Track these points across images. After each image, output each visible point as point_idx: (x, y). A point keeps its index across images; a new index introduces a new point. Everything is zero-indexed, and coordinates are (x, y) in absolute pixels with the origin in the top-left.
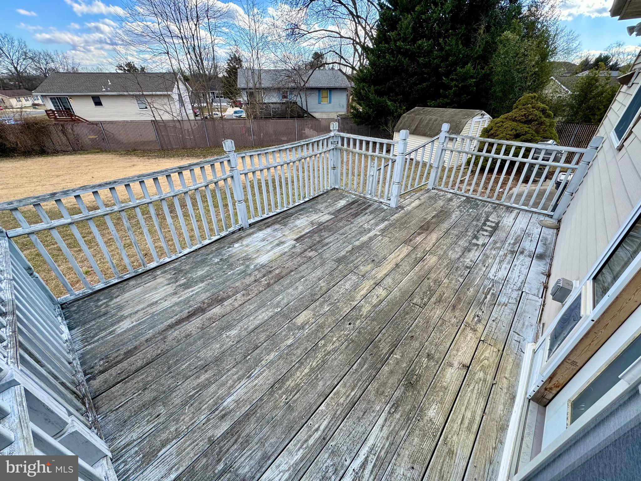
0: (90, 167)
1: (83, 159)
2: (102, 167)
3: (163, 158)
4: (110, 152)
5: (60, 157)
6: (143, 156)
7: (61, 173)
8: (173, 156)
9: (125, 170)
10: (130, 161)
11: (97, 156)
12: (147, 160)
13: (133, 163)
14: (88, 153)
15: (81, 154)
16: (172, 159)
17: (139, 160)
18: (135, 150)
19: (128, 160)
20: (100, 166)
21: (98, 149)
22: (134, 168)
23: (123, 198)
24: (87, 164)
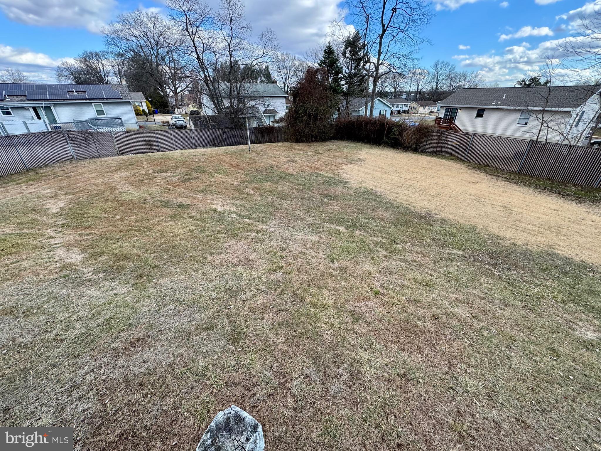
0: (439, 172)
1: (438, 162)
2: (448, 175)
3: (515, 183)
4: (463, 161)
5: (423, 156)
6: (493, 175)
7: (416, 170)
8: (530, 186)
9: (467, 184)
10: (477, 176)
11: (450, 163)
12: (495, 181)
13: (478, 180)
14: (445, 158)
15: (439, 158)
16: (527, 188)
17: (486, 178)
18: (488, 166)
19: (475, 175)
20: (447, 173)
21: (455, 156)
22: (477, 186)
23: (450, 216)
24: (438, 169)
